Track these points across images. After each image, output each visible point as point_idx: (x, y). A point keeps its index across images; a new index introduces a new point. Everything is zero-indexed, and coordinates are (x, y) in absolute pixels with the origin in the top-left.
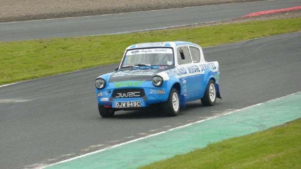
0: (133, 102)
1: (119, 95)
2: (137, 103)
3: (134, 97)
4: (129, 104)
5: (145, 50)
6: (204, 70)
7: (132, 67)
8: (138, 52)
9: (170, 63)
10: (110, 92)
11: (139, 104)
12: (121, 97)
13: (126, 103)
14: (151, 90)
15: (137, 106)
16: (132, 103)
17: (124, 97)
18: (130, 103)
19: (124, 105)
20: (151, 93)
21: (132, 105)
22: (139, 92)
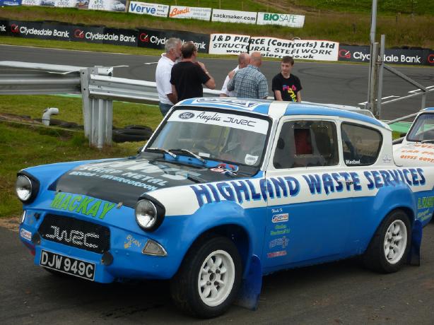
0: (79, 262)
1: (52, 232)
2: (87, 266)
3: (83, 247)
4: (69, 265)
5: (208, 114)
6: (378, 186)
7: (163, 152)
8: (193, 115)
9: (250, 160)
10: (37, 217)
11: (91, 271)
12: (55, 240)
13: (64, 258)
14: (129, 237)
15: (85, 275)
16: (75, 264)
17: (63, 242)
18: (73, 261)
19: (58, 264)
20: (127, 246)
21: (75, 270)
22: (96, 236)
